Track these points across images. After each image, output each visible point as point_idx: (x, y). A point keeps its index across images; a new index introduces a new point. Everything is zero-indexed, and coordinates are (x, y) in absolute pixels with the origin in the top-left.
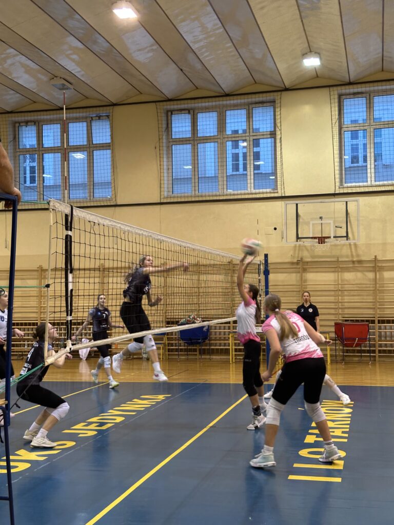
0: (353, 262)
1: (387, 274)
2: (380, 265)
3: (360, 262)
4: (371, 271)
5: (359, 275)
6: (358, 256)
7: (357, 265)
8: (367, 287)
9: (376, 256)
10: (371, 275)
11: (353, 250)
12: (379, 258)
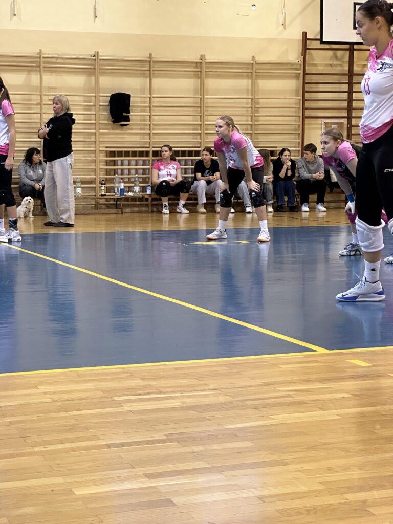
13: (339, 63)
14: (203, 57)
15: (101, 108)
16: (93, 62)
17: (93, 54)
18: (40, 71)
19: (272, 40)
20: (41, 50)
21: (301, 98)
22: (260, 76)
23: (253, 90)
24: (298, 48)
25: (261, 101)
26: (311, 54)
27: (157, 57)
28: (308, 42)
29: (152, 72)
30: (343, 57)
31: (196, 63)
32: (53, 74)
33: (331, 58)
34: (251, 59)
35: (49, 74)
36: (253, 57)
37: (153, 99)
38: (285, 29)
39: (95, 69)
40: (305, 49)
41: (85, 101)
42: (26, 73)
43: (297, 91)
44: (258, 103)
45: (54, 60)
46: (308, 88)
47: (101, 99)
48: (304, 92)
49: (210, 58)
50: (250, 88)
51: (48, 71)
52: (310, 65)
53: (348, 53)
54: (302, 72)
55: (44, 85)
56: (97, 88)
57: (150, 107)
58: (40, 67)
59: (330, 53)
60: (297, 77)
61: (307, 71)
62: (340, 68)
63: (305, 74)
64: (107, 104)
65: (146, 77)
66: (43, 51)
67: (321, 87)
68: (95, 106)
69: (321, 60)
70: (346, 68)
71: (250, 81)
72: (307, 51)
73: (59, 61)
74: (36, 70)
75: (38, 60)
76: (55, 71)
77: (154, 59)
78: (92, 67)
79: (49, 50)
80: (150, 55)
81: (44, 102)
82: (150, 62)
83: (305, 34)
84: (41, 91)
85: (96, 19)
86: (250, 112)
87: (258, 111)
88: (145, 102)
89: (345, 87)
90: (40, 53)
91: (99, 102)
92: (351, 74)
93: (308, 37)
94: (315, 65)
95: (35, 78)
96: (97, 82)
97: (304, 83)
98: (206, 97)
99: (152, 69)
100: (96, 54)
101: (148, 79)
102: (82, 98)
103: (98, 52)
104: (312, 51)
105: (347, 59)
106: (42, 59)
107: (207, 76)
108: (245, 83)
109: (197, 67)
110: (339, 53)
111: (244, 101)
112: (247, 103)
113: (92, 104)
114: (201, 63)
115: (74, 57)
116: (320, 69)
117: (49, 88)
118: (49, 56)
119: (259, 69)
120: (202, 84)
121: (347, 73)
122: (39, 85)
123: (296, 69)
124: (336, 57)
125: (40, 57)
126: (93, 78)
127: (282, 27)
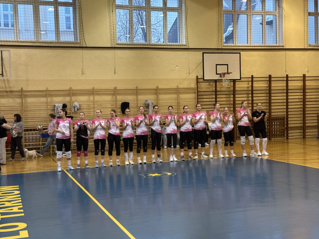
0: (7, 92)
1: (30, 100)
2: (25, 94)
3: (11, 92)
4: (18, 98)
5: (11, 100)
6: (10, 87)
7: (9, 94)
8: (16, 108)
9: (22, 88)
10: (18, 100)
11: (6, 84)
12: (24, 89)
13: (211, 87)
14: (157, 87)
15: (118, 108)
16: (114, 91)
17: (114, 87)
18: (94, 95)
19: (185, 79)
20: (94, 87)
21: (197, 101)
22: (180, 93)
23: (178, 99)
24: (195, 82)
25: (181, 103)
26: (200, 84)
27: (139, 87)
28: (198, 79)
29: (137, 93)
30: (213, 85)
31: (155, 89)
32: (99, 96)
33: (208, 85)
34: (176, 87)
35: (97, 96)
36: (177, 86)
37: (138, 104)
38: (189, 74)
39: (115, 93)
40: (198, 82)
41: (111, 106)
42: (88, 96)
43: (195, 98)
44: (180, 104)
45: (99, 91)
46: (199, 97)
47: (118, 105)
48: (198, 99)
49: (160, 87)
50: (176, 98)
51: (97, 95)
52: (200, 88)
53: (214, 83)
54: (197, 91)
55: (95, 100)
56: (116, 101)
57: (137, 107)
58: (93, 93)
59: (208, 83)
60: (195, 93)
61: (199, 91)
62: (211, 89)
63: (198, 92)
64: (120, 106)
65: (135, 95)
66: (95, 87)
67: (205, 97)
68: (115, 107)
69: (204, 86)
70: (214, 89)
71: (176, 95)
72: (198, 83)
73: (101, 91)
74: (92, 95)
75: (93, 91)
76: (99, 95)
77: (138, 89)
78: (114, 92)
79: (97, 87)
80: (137, 87)
81: (95, 107)
82: (137, 89)
83: (197, 77)
84: (94, 103)
85: (116, 74)
86: (177, 107)
87: (180, 107)
88: (135, 105)
89: (214, 96)
90: (93, 88)
91: (117, 106)
92: (216, 91)
93: (198, 78)
94: (202, 88)
95: (91, 98)
96: (116, 98)
97: (198, 95)
98: (159, 102)
99: (138, 92)
100: (115, 88)
101: (136, 96)
102: (110, 105)
103: (116, 87)
104: (200, 83)
105: (214, 85)
106: (94, 90)
107: (160, 94)
108: (174, 96)
109: (155, 91)
110: (211, 83)
111: (174, 103)
112: (176, 104)
113: (114, 107)
114: (157, 89)
115: (107, 89)
116: (204, 90)
117: (97, 101)
118: (97, 89)
119: (180, 90)
120: (157, 97)
121: (214, 90)
122: (93, 100)
123: (194, 90)
124: (210, 85)
125: (93, 90)
126: (114, 97)
127: (188, 74)
